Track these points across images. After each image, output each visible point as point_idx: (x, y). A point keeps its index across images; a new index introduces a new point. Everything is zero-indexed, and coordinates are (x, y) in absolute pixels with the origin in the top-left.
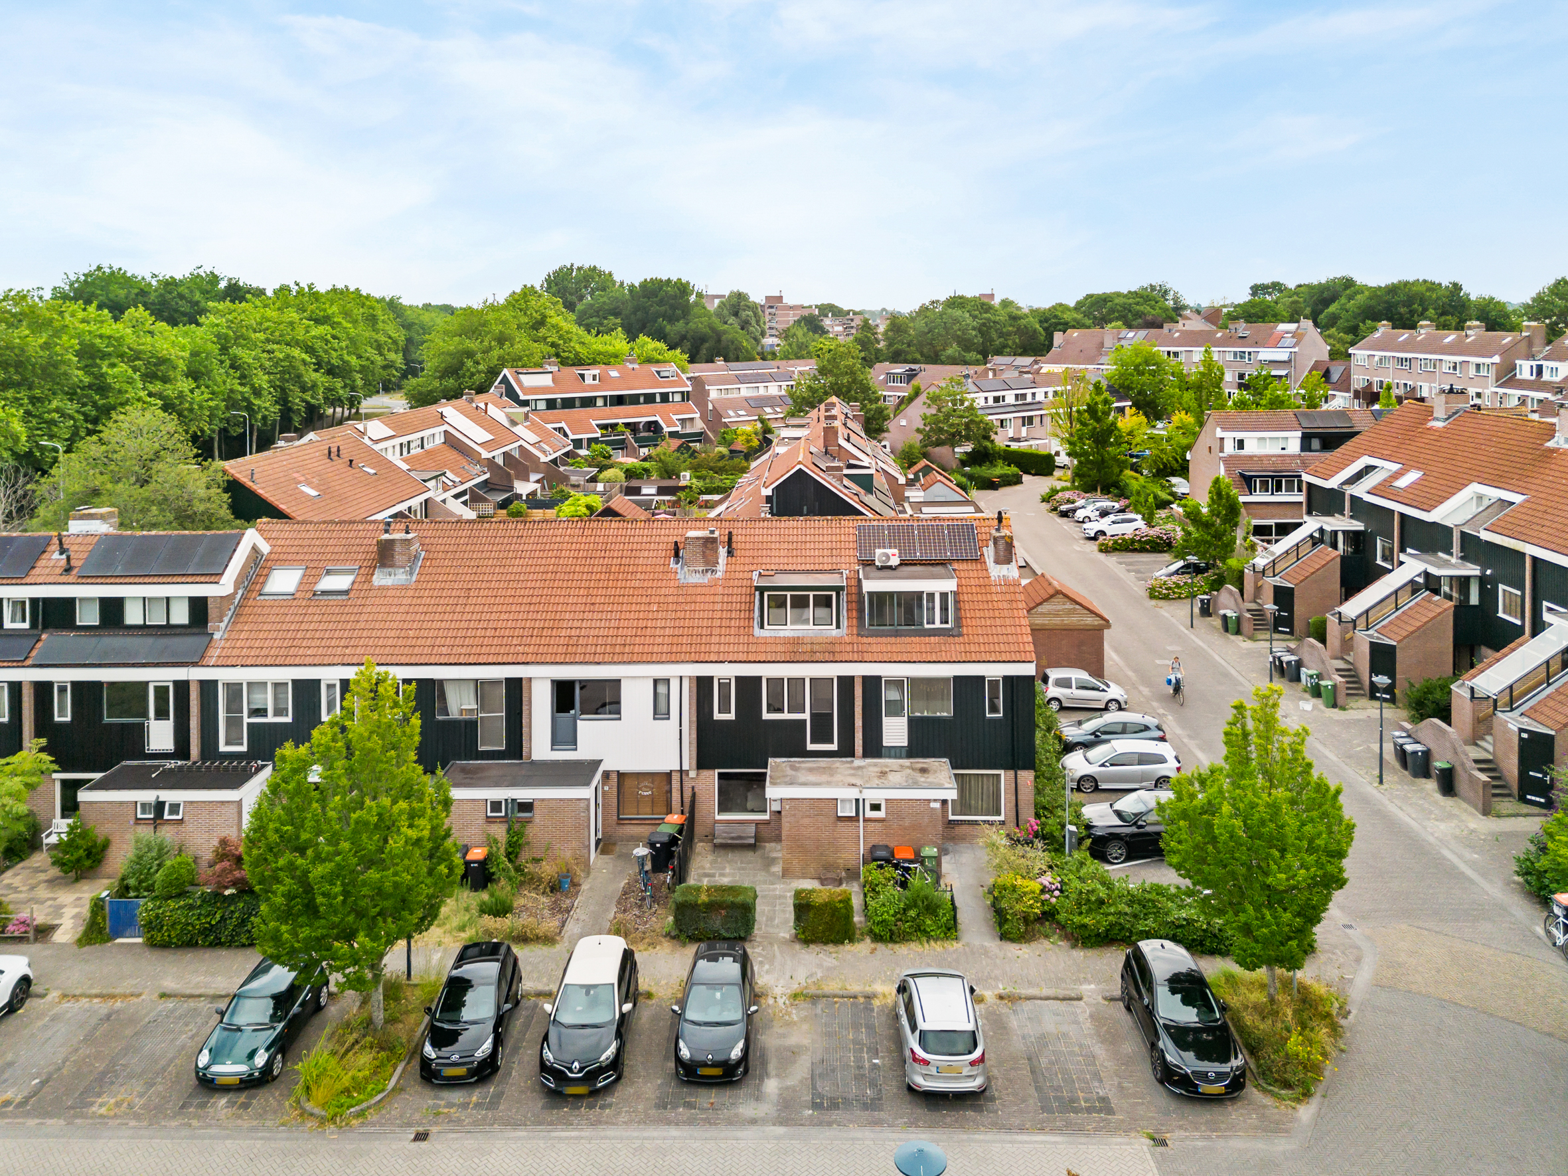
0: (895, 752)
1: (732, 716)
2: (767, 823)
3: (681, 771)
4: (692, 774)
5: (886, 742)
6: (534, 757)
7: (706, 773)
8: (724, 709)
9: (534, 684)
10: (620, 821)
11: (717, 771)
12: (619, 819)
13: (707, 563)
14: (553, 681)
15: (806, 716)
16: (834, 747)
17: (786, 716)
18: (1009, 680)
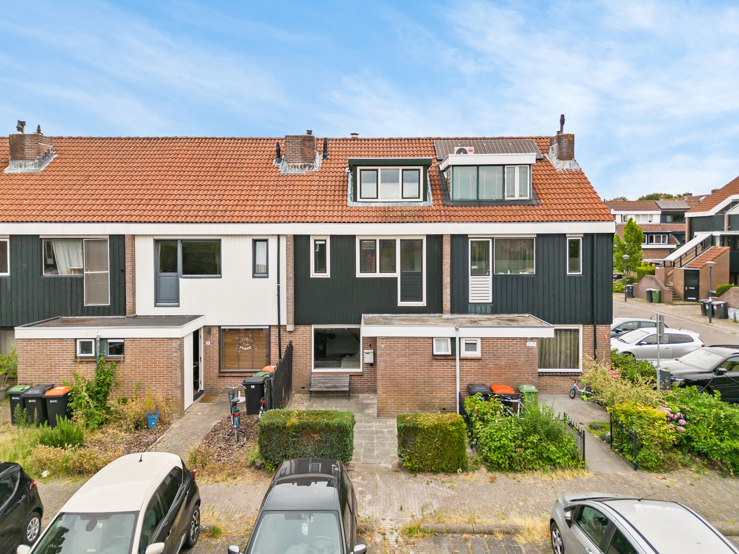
0: (480, 309)
1: (327, 275)
2: (360, 375)
3: (279, 326)
4: (290, 328)
5: (472, 299)
6: (138, 313)
7: (302, 329)
8: (320, 267)
9: (138, 242)
10: (222, 375)
11: (313, 327)
12: (220, 372)
13: (305, 159)
14: (157, 241)
15: (397, 274)
16: (423, 303)
17: (378, 275)
18: (588, 237)
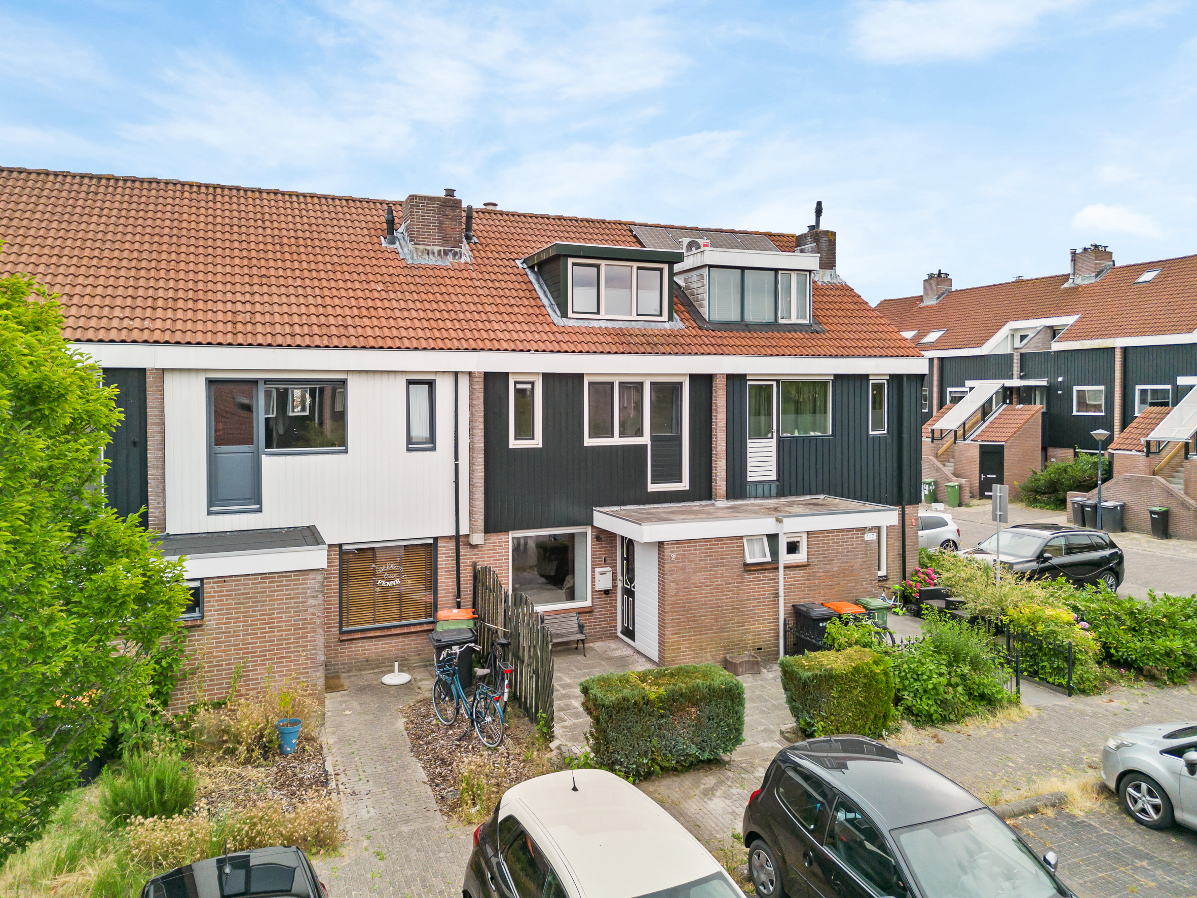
0: (762, 490)
1: (537, 442)
2: (589, 611)
3: (457, 538)
4: (478, 538)
5: (752, 476)
6: (171, 529)
7: (495, 538)
8: (525, 431)
9: (171, 384)
10: (346, 637)
11: (512, 534)
12: (342, 633)
13: (445, 239)
14: (210, 382)
15: (646, 439)
16: (684, 485)
17: (617, 440)
18: (896, 380)
